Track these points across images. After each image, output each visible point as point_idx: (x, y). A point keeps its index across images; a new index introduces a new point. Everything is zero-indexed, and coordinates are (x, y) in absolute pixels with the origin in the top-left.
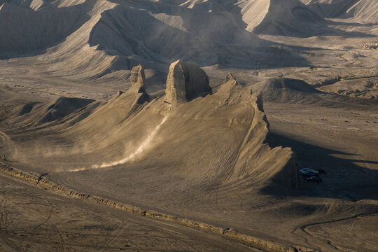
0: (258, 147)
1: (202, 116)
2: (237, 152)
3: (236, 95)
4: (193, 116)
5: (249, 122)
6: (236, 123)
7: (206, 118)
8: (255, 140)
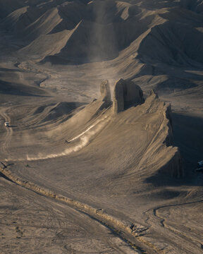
0: (159, 146)
1: (130, 122)
2: (146, 149)
3: (155, 106)
4: (125, 121)
5: (158, 127)
6: (150, 127)
7: (133, 123)
8: (159, 140)
